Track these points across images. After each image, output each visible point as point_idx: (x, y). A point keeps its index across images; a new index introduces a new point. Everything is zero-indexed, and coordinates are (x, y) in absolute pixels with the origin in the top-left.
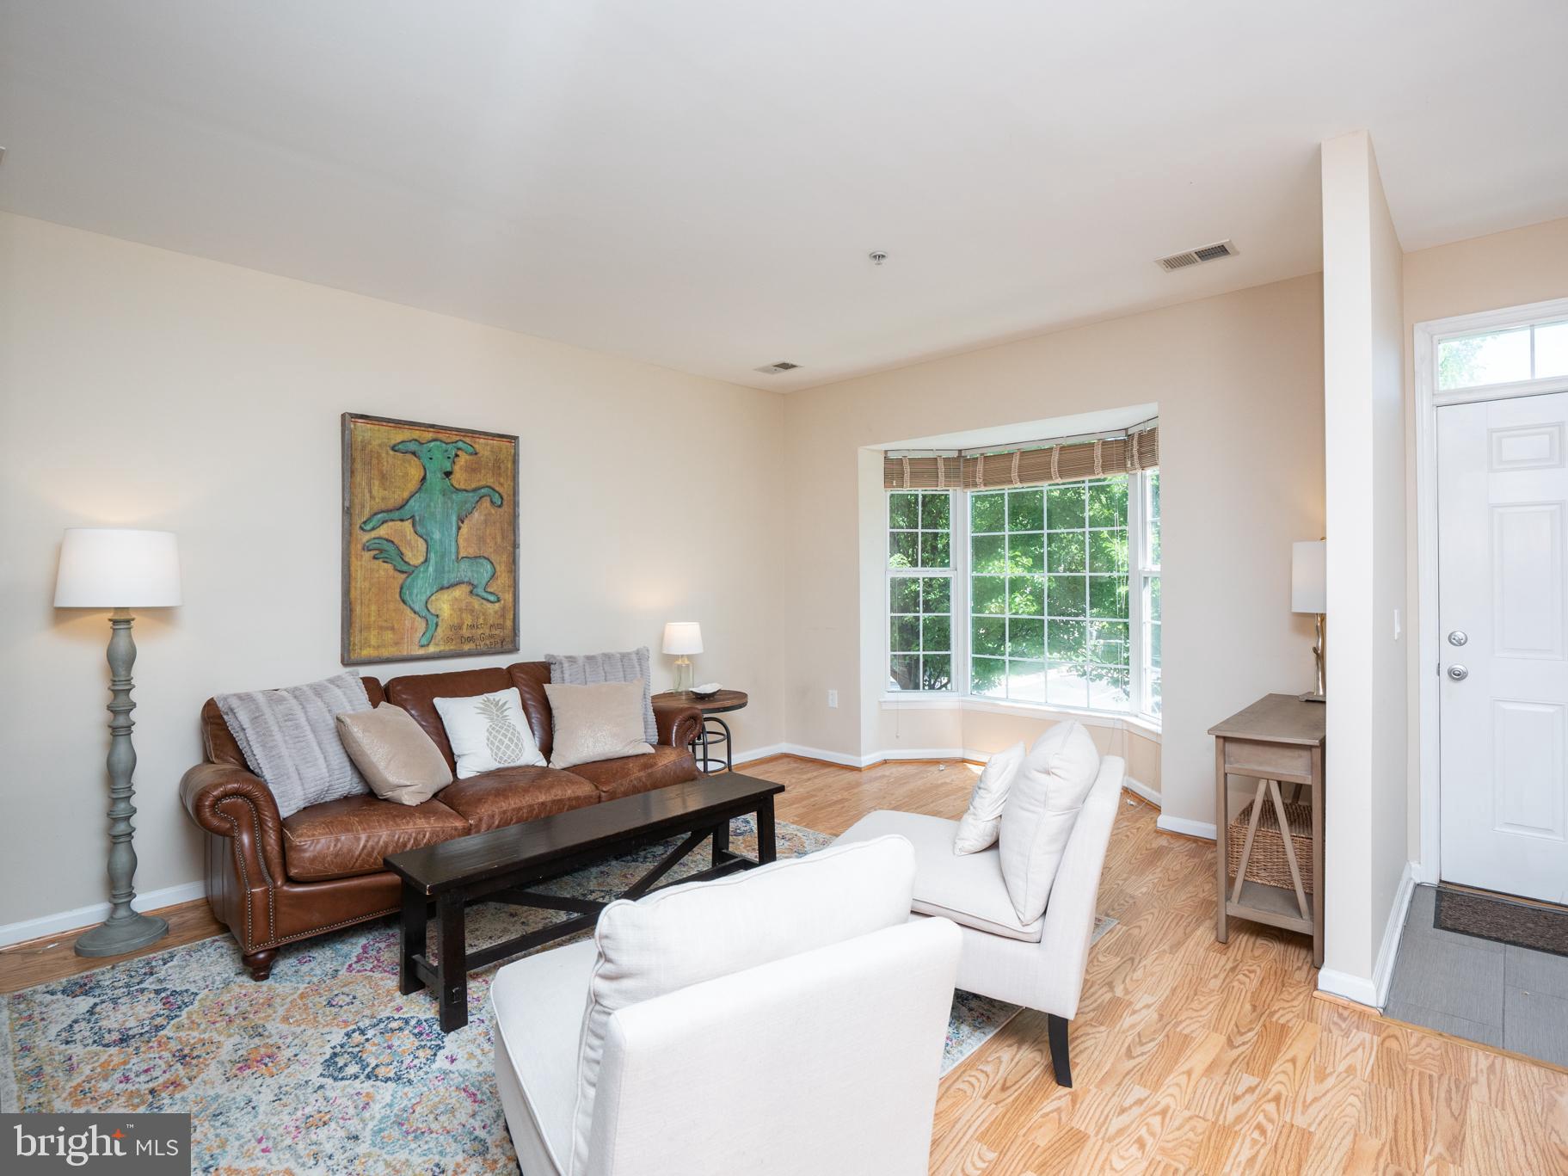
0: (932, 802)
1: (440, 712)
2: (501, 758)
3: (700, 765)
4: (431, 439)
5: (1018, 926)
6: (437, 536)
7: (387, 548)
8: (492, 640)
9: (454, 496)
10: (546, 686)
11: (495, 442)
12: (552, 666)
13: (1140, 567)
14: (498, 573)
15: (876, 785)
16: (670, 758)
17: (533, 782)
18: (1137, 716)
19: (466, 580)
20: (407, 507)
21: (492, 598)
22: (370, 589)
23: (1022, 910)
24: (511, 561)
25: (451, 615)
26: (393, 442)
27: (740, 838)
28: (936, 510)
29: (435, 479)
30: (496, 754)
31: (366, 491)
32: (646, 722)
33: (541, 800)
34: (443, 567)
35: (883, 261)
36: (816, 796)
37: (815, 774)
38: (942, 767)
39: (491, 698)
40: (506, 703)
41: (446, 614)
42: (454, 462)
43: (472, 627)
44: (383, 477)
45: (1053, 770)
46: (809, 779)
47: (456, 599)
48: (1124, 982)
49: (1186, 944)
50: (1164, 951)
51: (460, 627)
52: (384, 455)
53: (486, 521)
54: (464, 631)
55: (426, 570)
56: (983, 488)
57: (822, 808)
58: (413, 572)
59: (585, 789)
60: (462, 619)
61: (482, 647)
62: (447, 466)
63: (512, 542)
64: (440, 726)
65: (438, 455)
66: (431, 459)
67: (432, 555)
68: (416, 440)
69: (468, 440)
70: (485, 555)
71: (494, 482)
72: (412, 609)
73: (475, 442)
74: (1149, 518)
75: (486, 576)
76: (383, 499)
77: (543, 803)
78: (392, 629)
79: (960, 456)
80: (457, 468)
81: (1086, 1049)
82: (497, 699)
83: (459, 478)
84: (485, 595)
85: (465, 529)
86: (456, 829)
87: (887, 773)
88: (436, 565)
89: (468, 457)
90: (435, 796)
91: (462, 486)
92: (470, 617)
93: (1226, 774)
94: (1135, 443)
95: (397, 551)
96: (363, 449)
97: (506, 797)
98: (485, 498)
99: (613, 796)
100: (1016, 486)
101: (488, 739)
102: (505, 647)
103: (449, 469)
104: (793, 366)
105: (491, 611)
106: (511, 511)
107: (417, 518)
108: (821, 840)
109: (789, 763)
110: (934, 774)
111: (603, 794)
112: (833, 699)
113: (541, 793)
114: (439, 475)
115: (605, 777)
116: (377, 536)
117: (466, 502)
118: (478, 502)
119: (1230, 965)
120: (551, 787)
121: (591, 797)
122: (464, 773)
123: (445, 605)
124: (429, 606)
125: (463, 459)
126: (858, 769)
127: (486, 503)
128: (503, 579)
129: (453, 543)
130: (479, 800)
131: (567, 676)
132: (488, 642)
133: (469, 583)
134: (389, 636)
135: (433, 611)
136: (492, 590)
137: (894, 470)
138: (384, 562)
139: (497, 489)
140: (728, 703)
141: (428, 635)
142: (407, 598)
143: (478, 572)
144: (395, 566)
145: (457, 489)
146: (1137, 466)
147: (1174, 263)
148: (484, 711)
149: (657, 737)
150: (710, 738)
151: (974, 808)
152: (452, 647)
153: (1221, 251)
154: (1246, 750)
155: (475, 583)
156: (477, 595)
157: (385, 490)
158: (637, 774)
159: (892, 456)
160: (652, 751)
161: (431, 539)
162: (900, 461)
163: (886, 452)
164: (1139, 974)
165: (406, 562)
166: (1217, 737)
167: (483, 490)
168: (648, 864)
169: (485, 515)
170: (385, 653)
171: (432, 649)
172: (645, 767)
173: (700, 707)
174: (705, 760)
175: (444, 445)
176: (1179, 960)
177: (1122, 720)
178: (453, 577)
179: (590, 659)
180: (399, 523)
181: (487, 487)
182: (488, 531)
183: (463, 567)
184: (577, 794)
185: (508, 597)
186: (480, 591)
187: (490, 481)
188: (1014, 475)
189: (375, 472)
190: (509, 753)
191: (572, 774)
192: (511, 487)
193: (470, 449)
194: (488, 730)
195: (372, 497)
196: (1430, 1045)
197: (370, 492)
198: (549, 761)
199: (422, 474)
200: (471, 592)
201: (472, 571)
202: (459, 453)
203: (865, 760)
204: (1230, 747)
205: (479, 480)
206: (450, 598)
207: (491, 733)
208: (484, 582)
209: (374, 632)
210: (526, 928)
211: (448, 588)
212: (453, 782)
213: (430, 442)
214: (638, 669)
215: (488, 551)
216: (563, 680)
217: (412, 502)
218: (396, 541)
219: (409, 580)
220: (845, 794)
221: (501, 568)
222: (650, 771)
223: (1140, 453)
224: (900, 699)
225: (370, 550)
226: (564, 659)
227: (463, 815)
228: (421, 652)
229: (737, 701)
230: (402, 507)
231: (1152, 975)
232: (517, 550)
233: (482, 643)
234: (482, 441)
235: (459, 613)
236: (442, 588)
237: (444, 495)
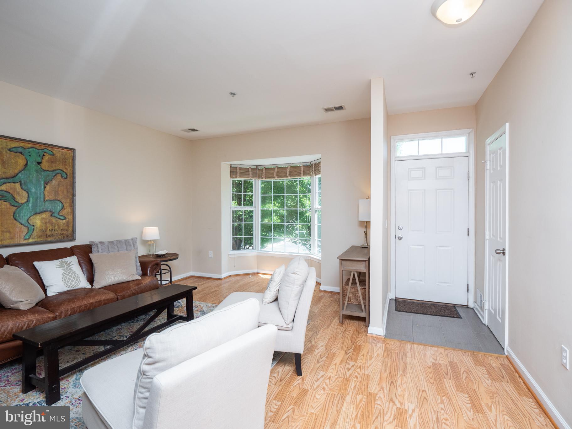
0: (248, 288)
1: (37, 268)
2: (69, 286)
3: (160, 282)
5: (285, 325)
6: (33, 190)
7: (6, 195)
8: (62, 236)
9: (42, 173)
10: (90, 254)
11: (63, 150)
12: (93, 246)
13: (314, 207)
14: (65, 207)
15: (228, 284)
16: (148, 280)
17: (87, 294)
18: (313, 255)
19: (49, 210)
20: (17, 177)
21: (62, 218)
23: (286, 320)
24: (71, 201)
25: (41, 225)
27: (177, 308)
28: (249, 186)
29: (32, 165)
30: (67, 284)
32: (137, 267)
33: (91, 302)
34: (37, 204)
35: (234, 96)
36: (205, 290)
37: (204, 282)
38: (250, 276)
39: (64, 261)
40: (71, 262)
41: (38, 225)
42: (42, 158)
43: (52, 230)
44: (4, 163)
45: (296, 273)
46: (202, 284)
47: (43, 218)
48: (314, 339)
49: (331, 325)
50: (325, 328)
51: (46, 231)
52: (4, 153)
53: (59, 185)
54: (48, 232)
55: (28, 206)
56: (265, 179)
57: (209, 294)
58: (21, 206)
59: (111, 295)
60: (47, 227)
61: (57, 239)
62: (39, 159)
63: (72, 194)
64: (37, 274)
65: (34, 154)
66: (30, 156)
67: (31, 199)
68: (22, 147)
69: (50, 149)
70: (59, 199)
71: (63, 168)
72: (20, 223)
73: (53, 150)
74: (317, 191)
75: (59, 208)
76: (4, 172)
77: (92, 303)
78: (9, 232)
79: (257, 168)
80: (44, 161)
81: (305, 363)
82: (66, 261)
83: (45, 165)
84: (59, 217)
85: (48, 188)
86: (49, 318)
87: (231, 280)
88: (33, 203)
89: (49, 156)
90: (37, 304)
91: (47, 169)
92: (51, 226)
93: (342, 271)
94: (313, 166)
95: (11, 197)
97: (73, 302)
98: (59, 174)
99: (123, 297)
100: (276, 179)
101: (63, 278)
102: (68, 239)
103: (40, 161)
104: (196, 130)
105: (61, 223)
106: (72, 181)
108: (209, 306)
109: (194, 279)
110: (248, 279)
111: (119, 297)
112: (211, 254)
113: (90, 299)
114: (35, 163)
115: (119, 290)
117: (48, 176)
118: (55, 176)
119: (344, 329)
120: (95, 296)
121: (114, 298)
122: (50, 294)
123: (38, 221)
124: (29, 222)
125: (47, 157)
126: (221, 279)
127: (59, 177)
128: (67, 209)
129: (42, 194)
130: (60, 304)
131: (100, 250)
132: (60, 237)
133: (50, 211)
134: (7, 235)
135: (31, 223)
136: (62, 214)
137: (234, 171)
138: (5, 201)
139: (64, 171)
140: (171, 258)
141: (29, 234)
142: (17, 218)
143: (54, 207)
144: (10, 203)
145: (44, 170)
146: (314, 174)
147: (328, 110)
148: (60, 266)
149: (141, 273)
150: (163, 272)
151: (269, 287)
152: (42, 239)
153: (341, 108)
154: (348, 263)
155: (53, 211)
156: (55, 217)
157: (5, 168)
158: (134, 288)
159: (232, 166)
160: (140, 278)
161: (30, 192)
162: (236, 168)
163: (231, 165)
164: (319, 336)
165: (16, 202)
166: (340, 259)
167: (57, 171)
168: (139, 323)
169: (58, 182)
171: (31, 240)
172: (137, 284)
173: (159, 260)
174: (161, 280)
175: (37, 150)
176: (329, 331)
177: (309, 256)
178: (42, 209)
179: (111, 243)
181: (60, 170)
182: (60, 189)
183: (47, 204)
184: (107, 298)
185: (70, 217)
186: (56, 215)
187: (61, 167)
188: (275, 175)
190: (73, 283)
191: (104, 290)
192: (72, 171)
193: (51, 153)
194: (62, 274)
196: (396, 344)
198: (92, 285)
199: (26, 162)
200: (51, 215)
201: (52, 206)
202: (45, 154)
203: (223, 276)
204: (344, 262)
205: (56, 167)
206: (40, 218)
207: (64, 276)
208: (58, 211)
210: (85, 355)
211: (39, 213)
212: (45, 298)
213: (29, 148)
214: (132, 246)
215: (60, 197)
216: (98, 252)
217: (20, 175)
218: (11, 192)
219: (18, 210)
220: (217, 289)
222: (139, 286)
223: (315, 170)
224: (236, 253)
226: (98, 243)
227: (53, 311)
228: (25, 242)
229: (174, 257)
230: (14, 177)
231: (322, 336)
232: (74, 197)
233: (57, 238)
234: (57, 150)
235: (45, 224)
236: (36, 214)
237: (37, 172)
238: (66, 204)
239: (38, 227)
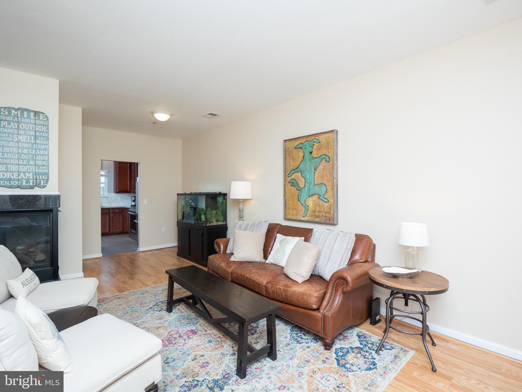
4: (305, 141)
6: (308, 177)
7: (294, 182)
8: (326, 218)
9: (313, 161)
11: (326, 135)
14: (328, 190)
19: (317, 193)
20: (299, 167)
21: (326, 201)
22: (290, 196)
24: (333, 184)
26: (295, 146)
29: (307, 155)
31: (289, 164)
34: (310, 188)
42: (313, 148)
43: (319, 212)
44: (293, 158)
47: (314, 200)
51: (315, 211)
52: (293, 151)
53: (324, 169)
54: (317, 213)
55: (305, 190)
58: (301, 190)
60: (316, 208)
62: (311, 150)
63: (333, 176)
65: (307, 146)
66: (306, 148)
67: (307, 184)
68: (301, 143)
69: (316, 138)
70: (324, 183)
71: (326, 152)
72: (301, 203)
75: (324, 191)
76: (293, 165)
78: (296, 209)
80: (314, 150)
83: (314, 154)
84: (324, 199)
85: (316, 173)
88: (308, 188)
89: (317, 144)
91: (315, 156)
92: (318, 208)
95: (297, 183)
96: (288, 151)
98: (323, 159)
102: (330, 222)
105: (326, 206)
106: (333, 163)
107: (302, 171)
114: (309, 154)
116: (292, 178)
117: (317, 162)
118: (320, 161)
124: (306, 202)
125: (316, 146)
128: (330, 193)
129: (313, 179)
132: (324, 219)
134: (295, 212)
135: (307, 204)
136: (326, 197)
138: (294, 187)
139: (328, 155)
141: (305, 213)
142: (300, 199)
143: (321, 190)
144: (296, 188)
145: (314, 158)
152: (312, 219)
155: (320, 194)
156: (321, 199)
157: (293, 162)
161: (306, 178)
165: (299, 187)
167: (322, 156)
169: (324, 166)
170: (294, 217)
171: (306, 218)
175: (309, 142)
178: (313, 192)
180: (297, 173)
181: (324, 155)
183: (317, 188)
185: (332, 200)
189: (291, 157)
193: (318, 141)
195: (290, 166)
197: (290, 164)
199: (303, 155)
200: (319, 198)
201: (319, 189)
202: (314, 144)
205: (321, 152)
206: (312, 200)
208: (323, 194)
209: (291, 210)
211: (311, 196)
213: (305, 142)
215: (325, 181)
217: (300, 166)
218: (296, 180)
219: (300, 193)
221: (329, 188)
225: (290, 183)
228: (303, 219)
230: (298, 168)
233: (322, 219)
234: (322, 136)
235: (315, 206)
236: (310, 196)
237: (310, 161)
238: (329, 187)
239: (311, 207)
